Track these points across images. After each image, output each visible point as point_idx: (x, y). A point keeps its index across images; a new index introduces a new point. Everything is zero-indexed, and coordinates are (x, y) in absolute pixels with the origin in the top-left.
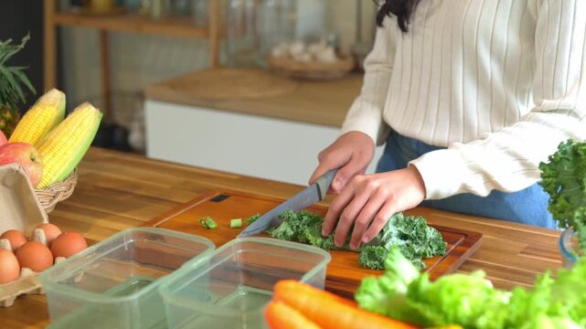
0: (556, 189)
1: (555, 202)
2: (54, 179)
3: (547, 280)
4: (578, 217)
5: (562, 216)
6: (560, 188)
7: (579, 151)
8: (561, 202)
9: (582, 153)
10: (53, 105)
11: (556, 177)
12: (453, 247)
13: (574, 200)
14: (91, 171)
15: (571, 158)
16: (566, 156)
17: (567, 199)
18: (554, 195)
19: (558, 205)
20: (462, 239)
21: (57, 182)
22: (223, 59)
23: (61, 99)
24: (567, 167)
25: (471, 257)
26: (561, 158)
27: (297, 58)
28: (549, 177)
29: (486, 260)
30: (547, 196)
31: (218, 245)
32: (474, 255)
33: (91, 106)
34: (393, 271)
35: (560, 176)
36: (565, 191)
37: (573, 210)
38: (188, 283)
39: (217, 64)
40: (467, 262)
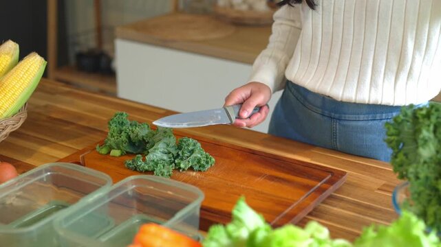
0: (398, 145)
1: (396, 157)
2: (5, 115)
3: (371, 233)
4: (411, 173)
5: (401, 169)
6: (401, 145)
7: (418, 115)
8: (401, 157)
9: (420, 116)
10: (8, 54)
11: (398, 135)
12: (319, 184)
13: (411, 156)
14: (49, 103)
15: (411, 120)
16: (407, 119)
17: (406, 155)
18: (396, 151)
19: (398, 160)
20: (329, 177)
21: (7, 118)
22: (181, 6)
23: (15, 49)
24: (407, 127)
25: (335, 192)
26: (403, 120)
27: (237, 8)
28: (392, 135)
29: (348, 196)
30: (390, 151)
31: (115, 182)
32: (338, 191)
33: (37, 55)
34: (240, 220)
35: (402, 136)
36: (405, 148)
37: (409, 164)
38: (81, 216)
39: (177, 10)
40: (331, 197)
